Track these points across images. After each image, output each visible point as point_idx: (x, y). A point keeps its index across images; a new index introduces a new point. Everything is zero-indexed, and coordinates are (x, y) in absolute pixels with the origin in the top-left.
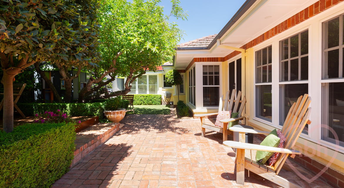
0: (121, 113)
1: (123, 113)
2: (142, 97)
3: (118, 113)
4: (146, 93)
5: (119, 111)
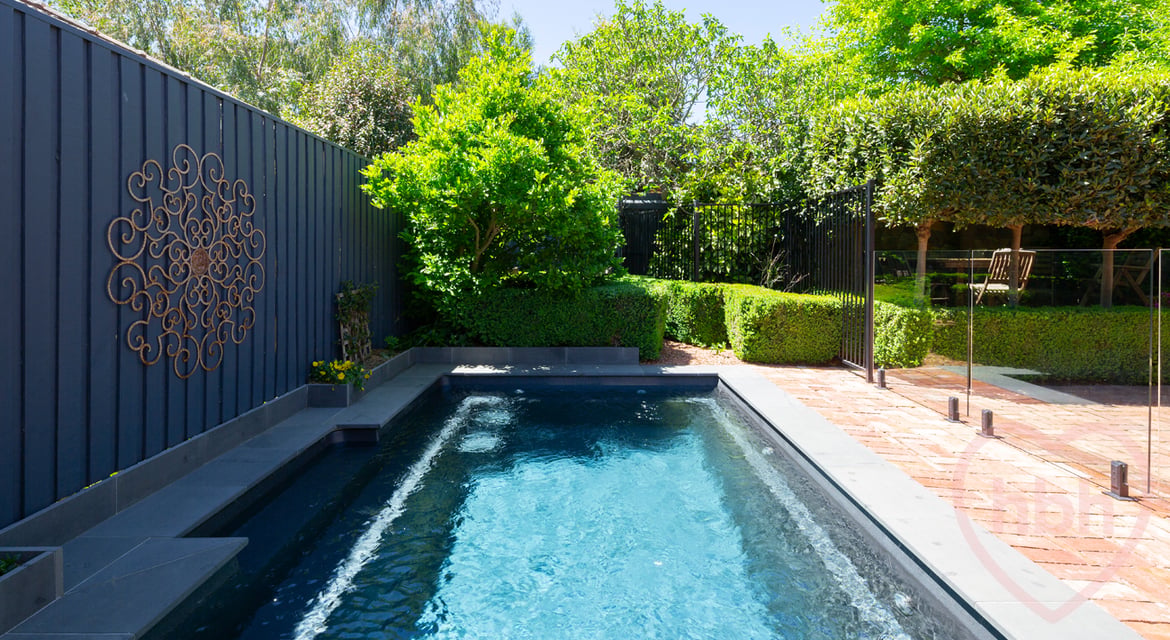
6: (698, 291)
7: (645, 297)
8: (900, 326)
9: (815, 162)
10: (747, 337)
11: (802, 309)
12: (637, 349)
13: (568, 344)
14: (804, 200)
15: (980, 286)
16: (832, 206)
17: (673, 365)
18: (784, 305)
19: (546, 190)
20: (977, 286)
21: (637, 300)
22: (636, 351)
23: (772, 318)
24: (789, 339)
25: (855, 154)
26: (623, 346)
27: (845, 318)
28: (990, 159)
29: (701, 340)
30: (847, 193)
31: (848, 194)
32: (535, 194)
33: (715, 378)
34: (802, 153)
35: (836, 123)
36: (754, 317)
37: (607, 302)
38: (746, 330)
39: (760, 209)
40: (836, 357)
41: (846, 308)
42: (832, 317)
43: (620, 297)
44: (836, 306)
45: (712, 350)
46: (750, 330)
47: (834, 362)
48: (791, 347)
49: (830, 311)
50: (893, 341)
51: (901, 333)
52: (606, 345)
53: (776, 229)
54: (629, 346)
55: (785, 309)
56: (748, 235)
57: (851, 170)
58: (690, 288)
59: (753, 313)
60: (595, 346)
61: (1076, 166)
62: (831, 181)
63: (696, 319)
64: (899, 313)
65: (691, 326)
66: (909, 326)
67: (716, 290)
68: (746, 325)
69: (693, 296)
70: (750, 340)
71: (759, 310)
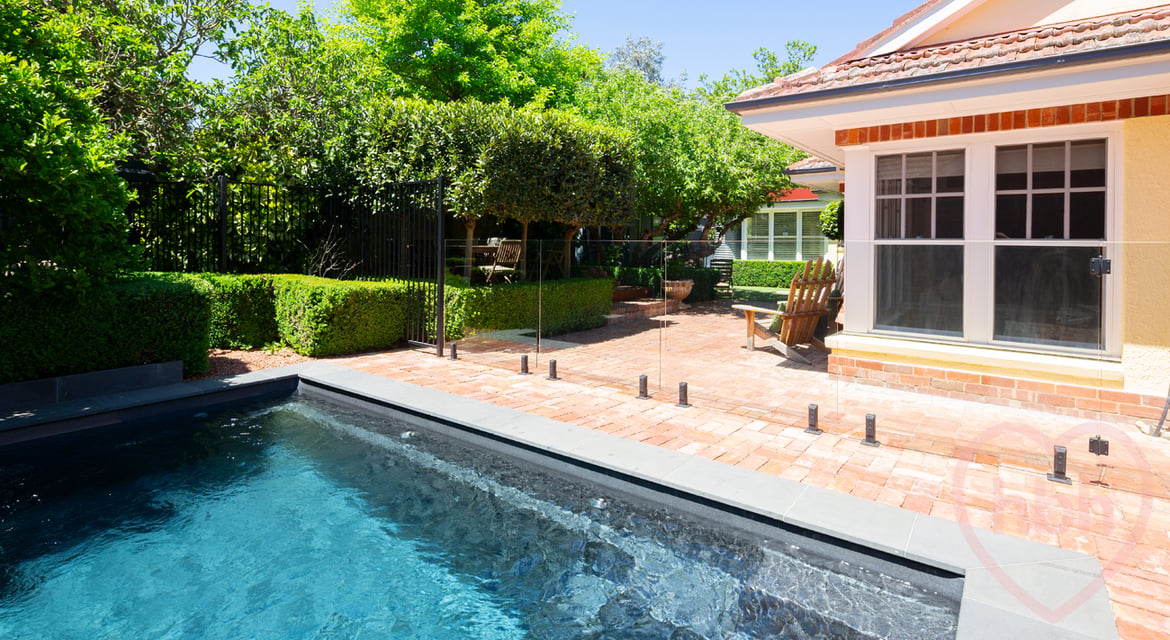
0: (683, 285)
1: (686, 285)
2: (780, 268)
3: (678, 285)
4: (793, 256)
5: (681, 282)
6: (240, 284)
7: (192, 295)
8: (460, 304)
9: (372, 151)
10: (319, 330)
11: (374, 295)
12: (180, 363)
13: (63, 371)
14: (356, 187)
15: (491, 267)
16: (393, 195)
17: (232, 375)
18: (356, 292)
19: (58, 142)
20: (487, 267)
21: (180, 300)
22: (178, 366)
23: (345, 307)
24: (360, 328)
25: (423, 150)
26: (160, 361)
27: (409, 300)
28: (526, 170)
29: (243, 341)
30: (412, 184)
31: (413, 187)
32: (39, 146)
33: (295, 379)
34: (354, 139)
35: (400, 117)
36: (327, 308)
37: (131, 306)
38: (317, 323)
39: (297, 191)
40: (400, 339)
41: (410, 291)
42: (399, 301)
43: (154, 298)
44: (402, 290)
45: (266, 351)
46: (322, 322)
47: (401, 344)
48: (361, 337)
49: (397, 296)
50: (454, 318)
51: (462, 309)
52: (127, 364)
53: (314, 214)
54: (169, 360)
55: (357, 297)
56: (287, 220)
57: (417, 164)
58: (229, 280)
59: (325, 302)
60: (109, 368)
61: (568, 181)
62: (392, 173)
63: (239, 317)
64: (459, 292)
65: (230, 326)
66: (468, 303)
67: (263, 282)
68: (318, 317)
69: (234, 291)
70: (322, 333)
71: (332, 300)
